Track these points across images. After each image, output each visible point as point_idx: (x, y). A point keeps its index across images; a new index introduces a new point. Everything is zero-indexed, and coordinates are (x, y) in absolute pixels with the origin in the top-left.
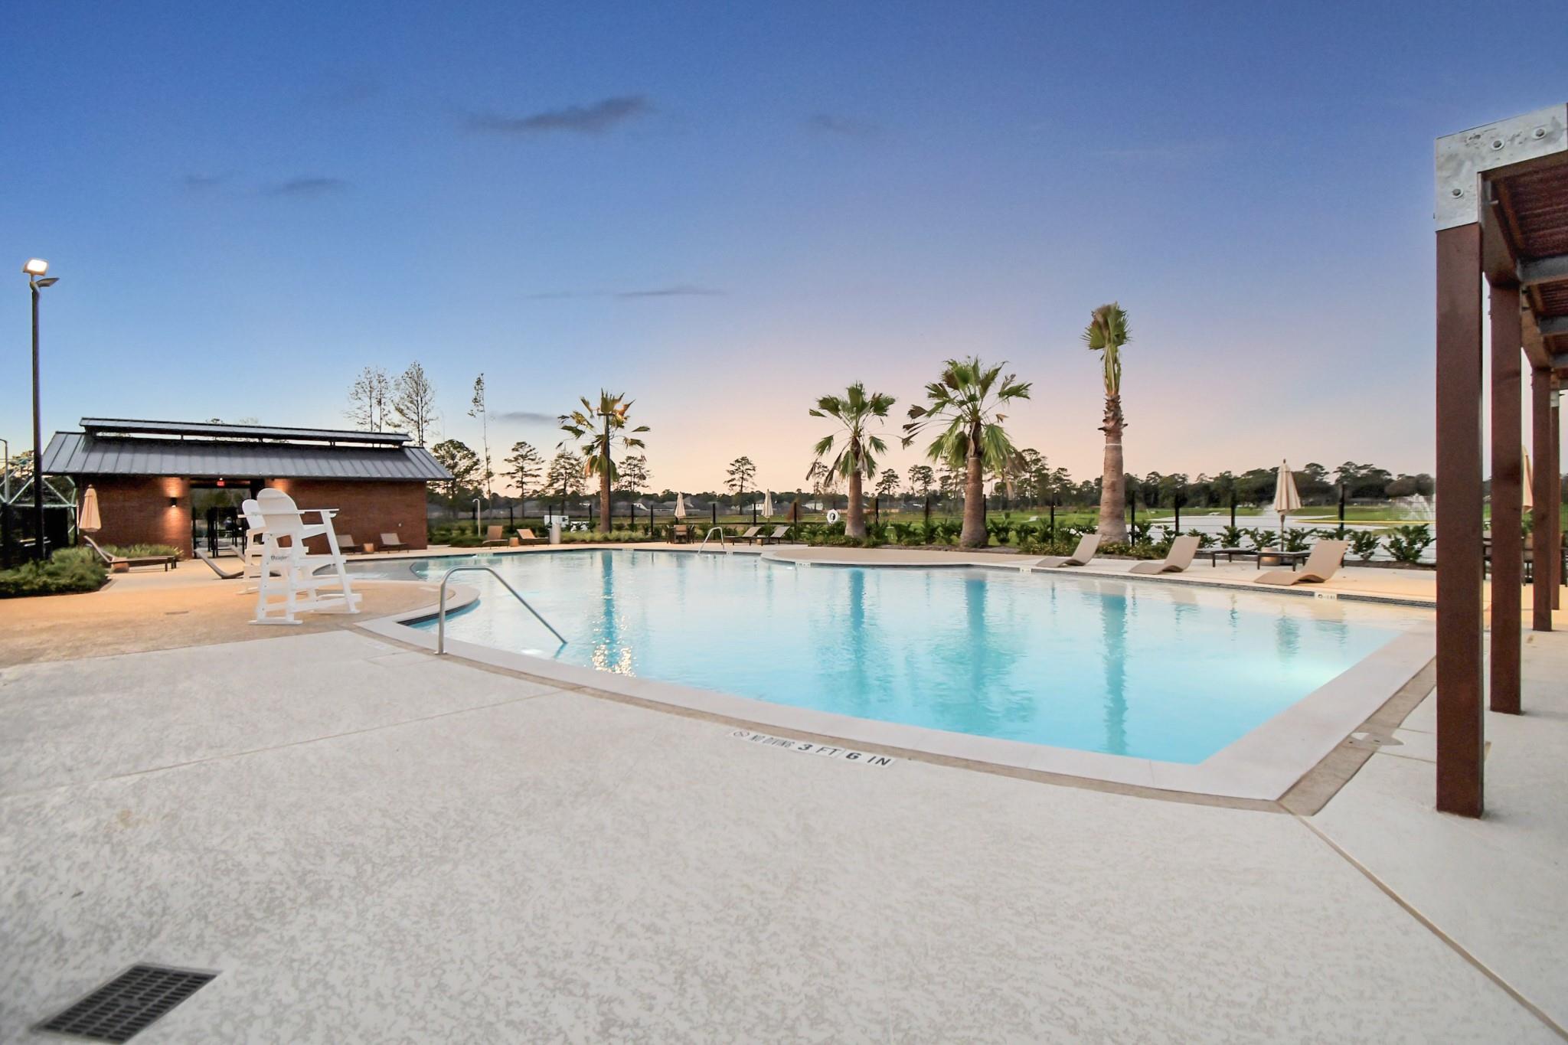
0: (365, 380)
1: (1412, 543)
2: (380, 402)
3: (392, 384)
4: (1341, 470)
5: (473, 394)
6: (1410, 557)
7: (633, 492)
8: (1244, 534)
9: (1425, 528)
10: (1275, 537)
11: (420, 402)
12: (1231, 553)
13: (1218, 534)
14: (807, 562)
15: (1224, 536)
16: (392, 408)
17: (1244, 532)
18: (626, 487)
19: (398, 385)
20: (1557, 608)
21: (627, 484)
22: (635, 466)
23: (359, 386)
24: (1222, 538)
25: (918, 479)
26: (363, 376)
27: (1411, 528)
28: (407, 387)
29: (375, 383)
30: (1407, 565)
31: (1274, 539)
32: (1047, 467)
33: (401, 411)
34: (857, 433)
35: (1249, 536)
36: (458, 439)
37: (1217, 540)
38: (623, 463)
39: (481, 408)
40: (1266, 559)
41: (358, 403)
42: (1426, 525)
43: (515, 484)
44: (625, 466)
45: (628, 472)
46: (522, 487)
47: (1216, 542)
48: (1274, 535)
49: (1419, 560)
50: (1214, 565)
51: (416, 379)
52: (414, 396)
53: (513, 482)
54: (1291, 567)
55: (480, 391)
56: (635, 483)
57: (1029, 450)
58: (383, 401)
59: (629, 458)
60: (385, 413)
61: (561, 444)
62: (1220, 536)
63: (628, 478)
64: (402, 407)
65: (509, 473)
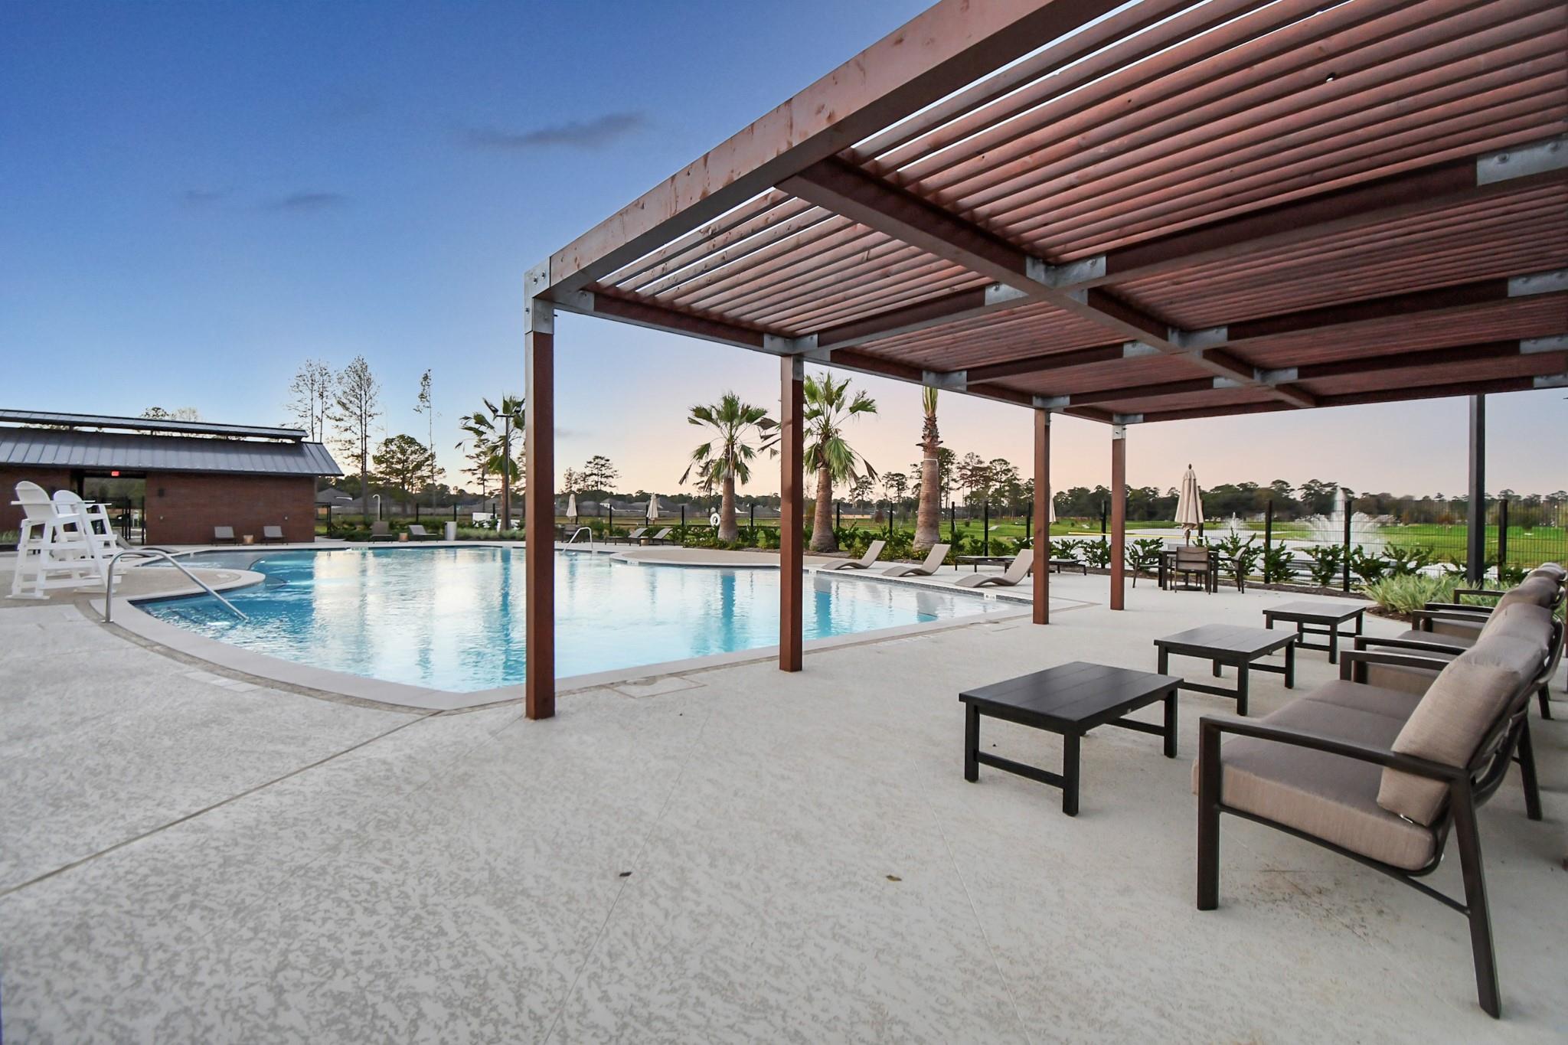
0: (307, 373)
2: (321, 395)
3: (335, 378)
4: (1307, 487)
5: (420, 390)
7: (600, 491)
11: (363, 396)
14: (636, 561)
16: (334, 401)
18: (593, 486)
19: (340, 379)
21: (593, 483)
22: (603, 465)
23: (301, 379)
25: (892, 486)
26: (304, 367)
28: (350, 381)
29: (317, 377)
32: (1018, 477)
33: (343, 405)
34: (731, 441)
36: (408, 434)
38: (590, 463)
39: (427, 404)
41: (299, 396)
43: (476, 481)
44: (592, 465)
45: (595, 472)
46: (483, 484)
51: (359, 372)
52: (357, 391)
53: (474, 479)
55: (427, 387)
56: (601, 483)
57: (999, 460)
58: (325, 394)
59: (597, 457)
60: (327, 406)
61: (460, 444)
63: (595, 478)
64: (345, 401)
65: (470, 470)
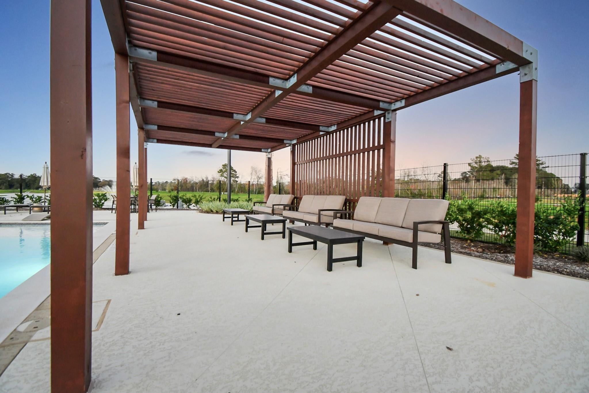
1: (101, 200)
6: (100, 205)
8: (27, 198)
9: (106, 194)
10: (43, 199)
12: (17, 207)
13: (12, 198)
15: (16, 198)
17: (26, 197)
20: (146, 220)
24: (14, 200)
27: (100, 195)
30: (99, 209)
31: (42, 200)
35: (29, 198)
37: (11, 201)
40: (36, 209)
42: (106, 193)
47: (11, 202)
48: (42, 198)
49: (103, 207)
50: (5, 213)
54: (47, 212)
62: (13, 199)
